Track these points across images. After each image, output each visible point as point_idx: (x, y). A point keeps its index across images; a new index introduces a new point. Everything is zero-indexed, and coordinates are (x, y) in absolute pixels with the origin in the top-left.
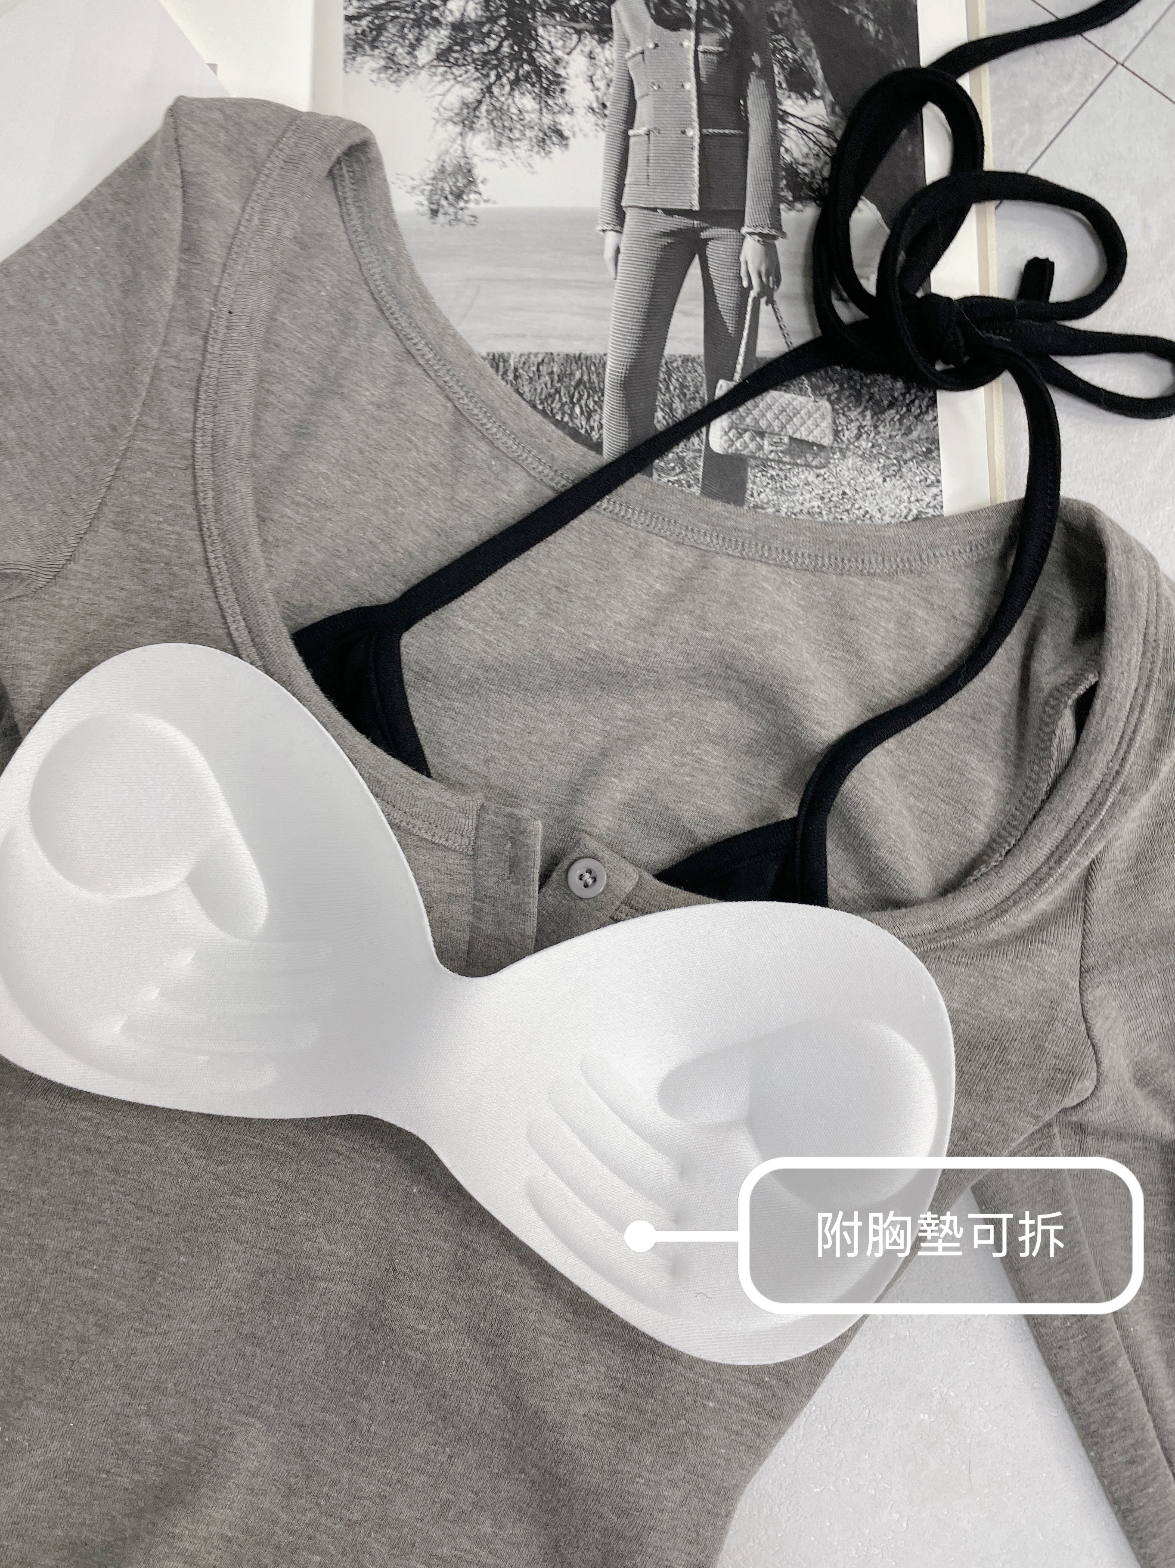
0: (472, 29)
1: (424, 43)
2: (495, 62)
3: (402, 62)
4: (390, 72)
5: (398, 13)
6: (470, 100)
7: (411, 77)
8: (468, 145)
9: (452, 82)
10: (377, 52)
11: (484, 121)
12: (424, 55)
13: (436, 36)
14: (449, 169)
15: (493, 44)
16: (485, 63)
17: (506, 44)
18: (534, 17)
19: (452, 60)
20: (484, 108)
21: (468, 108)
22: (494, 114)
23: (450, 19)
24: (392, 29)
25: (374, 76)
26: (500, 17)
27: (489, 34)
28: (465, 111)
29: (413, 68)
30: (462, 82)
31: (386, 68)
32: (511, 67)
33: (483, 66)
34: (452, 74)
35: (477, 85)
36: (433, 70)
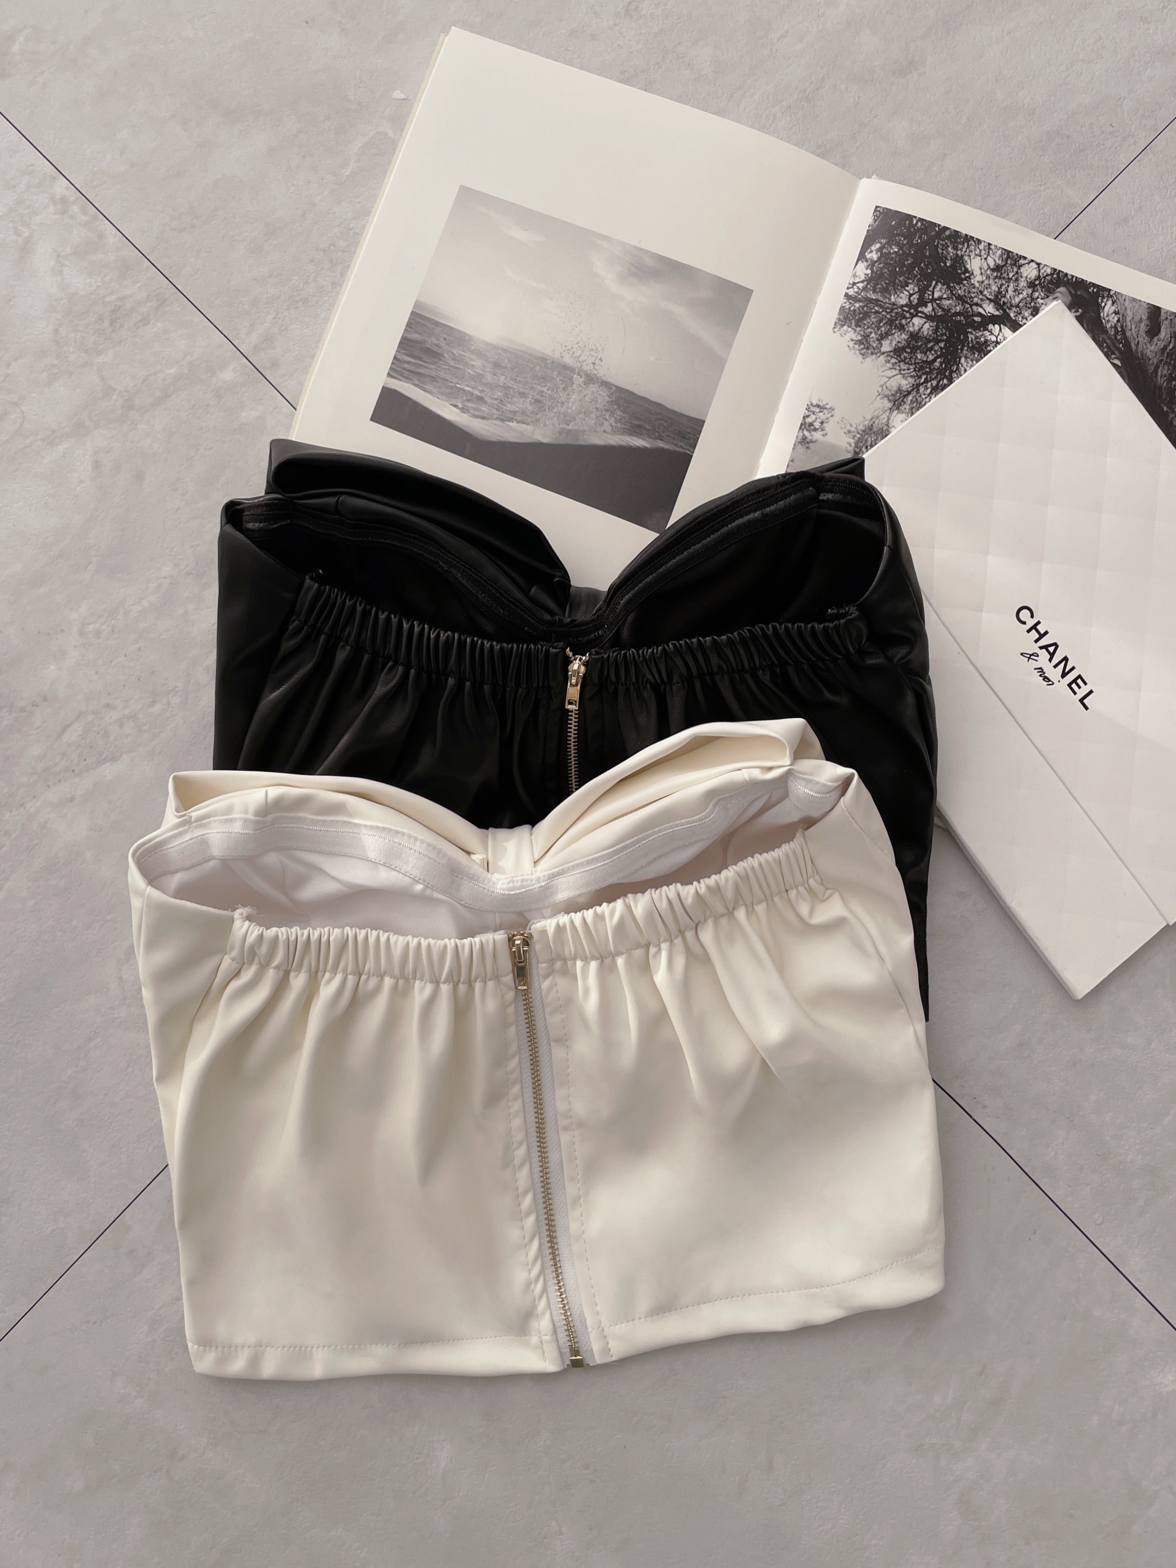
0: (921, 341)
1: (890, 337)
2: (928, 370)
3: (871, 343)
4: (862, 346)
5: (881, 310)
6: (903, 389)
7: (874, 356)
8: (892, 418)
9: (897, 372)
10: (858, 329)
11: (908, 407)
12: (886, 346)
13: (898, 336)
14: (875, 429)
15: (931, 358)
16: (921, 369)
17: (939, 360)
18: (962, 350)
19: (902, 357)
20: (910, 398)
21: (901, 394)
22: (915, 405)
23: (911, 329)
24: (873, 319)
25: (851, 344)
26: (943, 341)
27: (931, 349)
28: (898, 395)
29: (876, 351)
30: (904, 375)
31: (860, 342)
32: (936, 377)
33: (919, 371)
34: (899, 366)
35: (911, 380)
36: (889, 358)
